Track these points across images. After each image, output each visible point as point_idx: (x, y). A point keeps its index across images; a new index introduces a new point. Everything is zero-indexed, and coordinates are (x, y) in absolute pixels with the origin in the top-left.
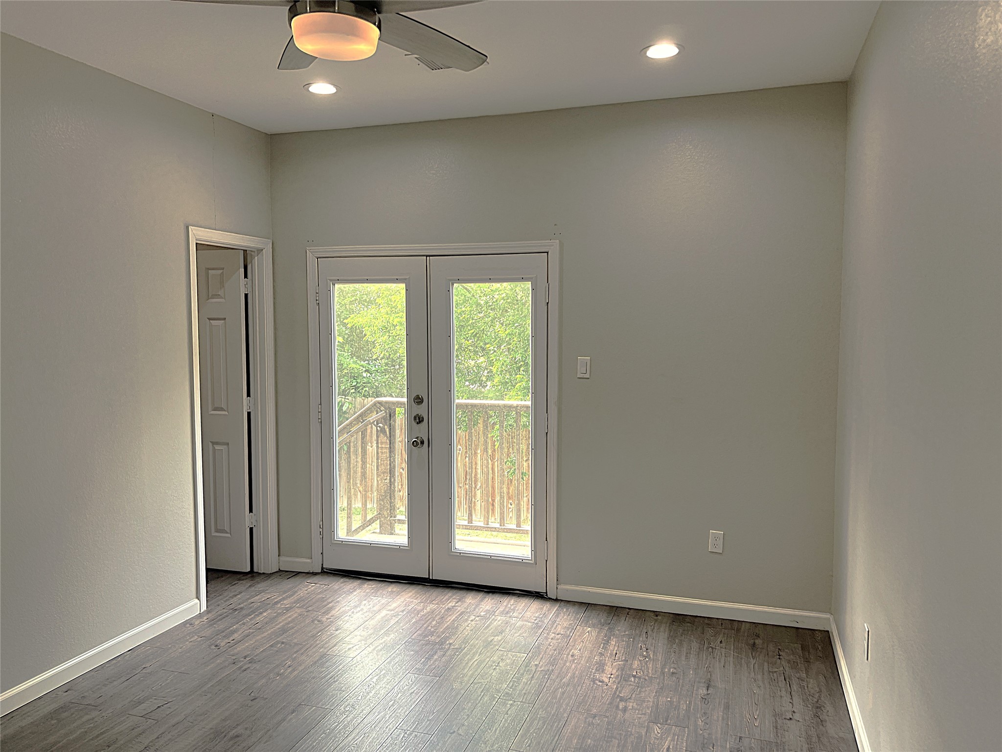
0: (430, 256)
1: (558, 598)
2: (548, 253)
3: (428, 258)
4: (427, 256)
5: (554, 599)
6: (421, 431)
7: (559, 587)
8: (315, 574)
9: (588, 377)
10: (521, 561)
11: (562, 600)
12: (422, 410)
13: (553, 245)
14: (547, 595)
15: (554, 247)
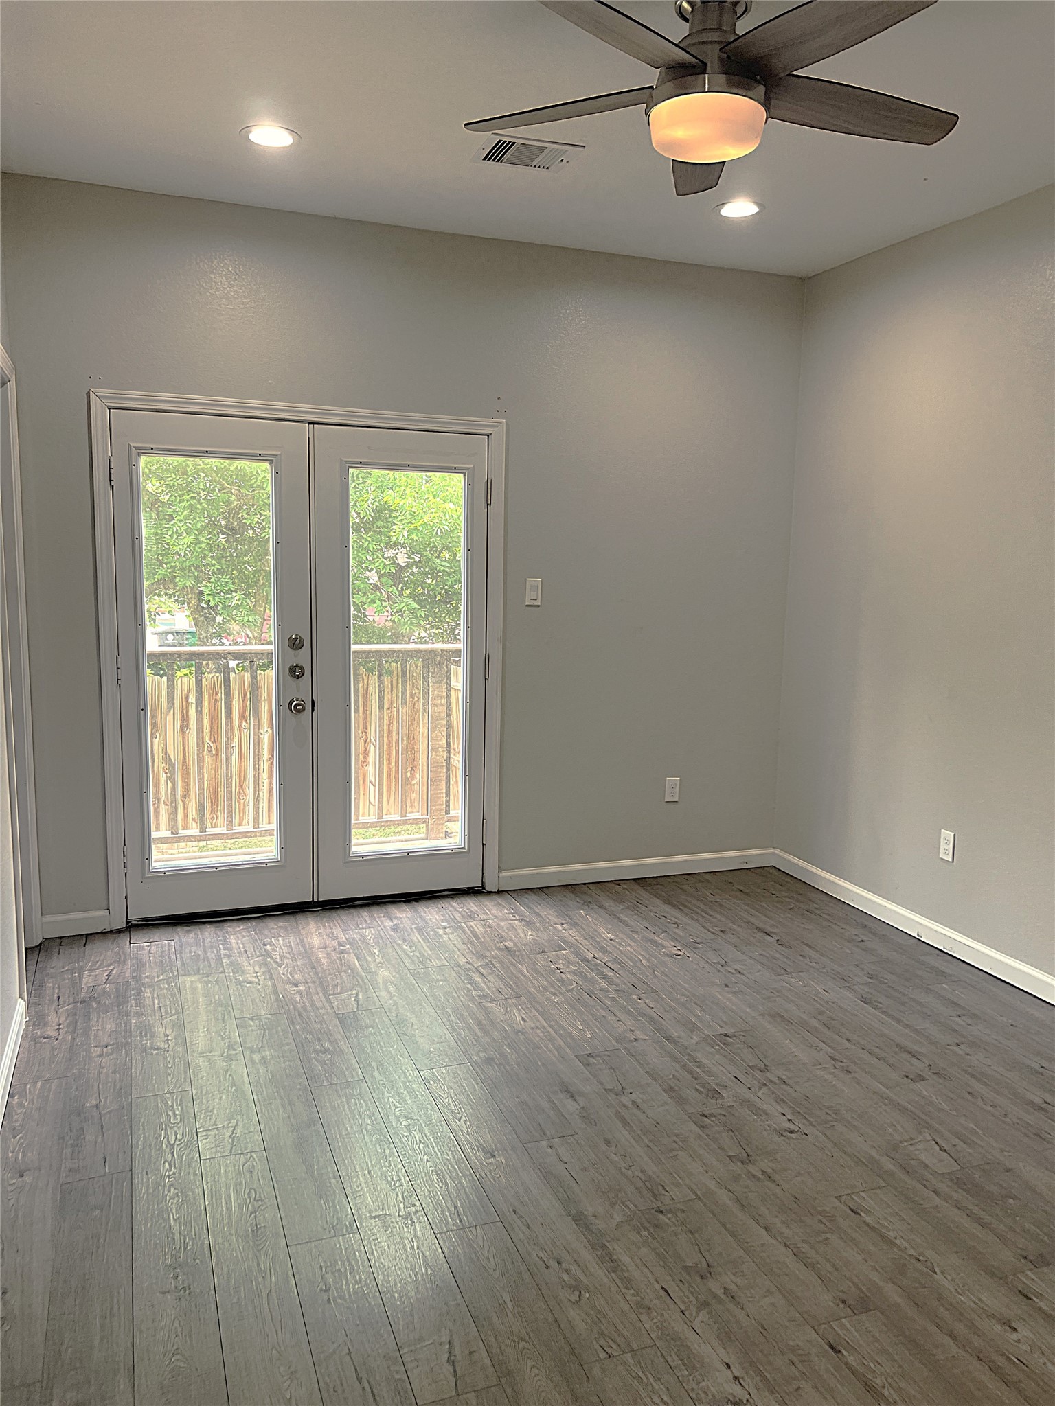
0: (314, 423)
1: (500, 890)
2: (488, 436)
3: (311, 426)
4: (309, 423)
5: (495, 892)
6: (302, 689)
7: (501, 875)
8: (119, 931)
9: (539, 604)
10: (450, 851)
11: (506, 891)
12: (302, 659)
13: (498, 426)
14: (484, 889)
15: (499, 430)
